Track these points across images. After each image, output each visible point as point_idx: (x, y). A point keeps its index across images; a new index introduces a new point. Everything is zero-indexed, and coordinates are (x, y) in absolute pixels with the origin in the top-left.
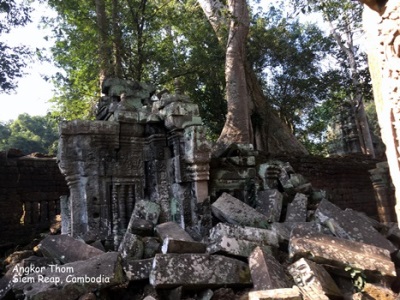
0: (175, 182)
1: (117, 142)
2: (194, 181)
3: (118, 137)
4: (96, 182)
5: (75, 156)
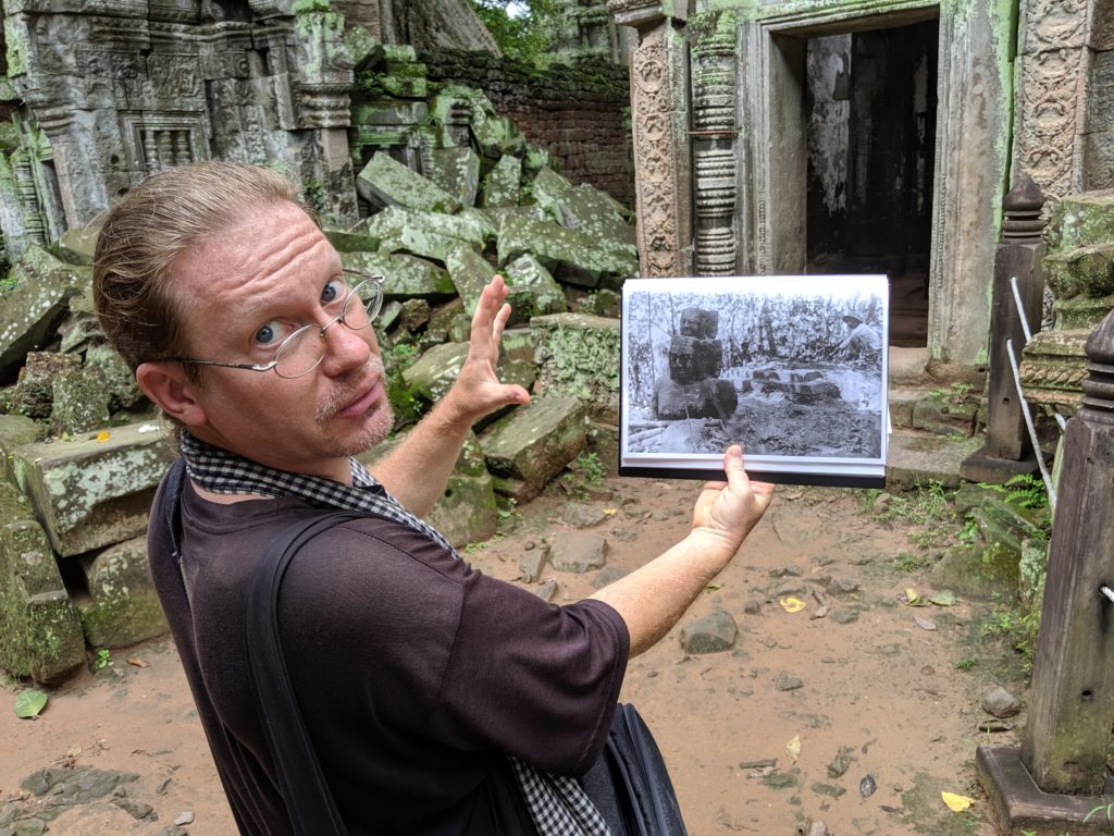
0: (279, 128)
1: (146, 35)
2: (321, 128)
3: (146, 23)
4: (113, 123)
5: (58, 64)
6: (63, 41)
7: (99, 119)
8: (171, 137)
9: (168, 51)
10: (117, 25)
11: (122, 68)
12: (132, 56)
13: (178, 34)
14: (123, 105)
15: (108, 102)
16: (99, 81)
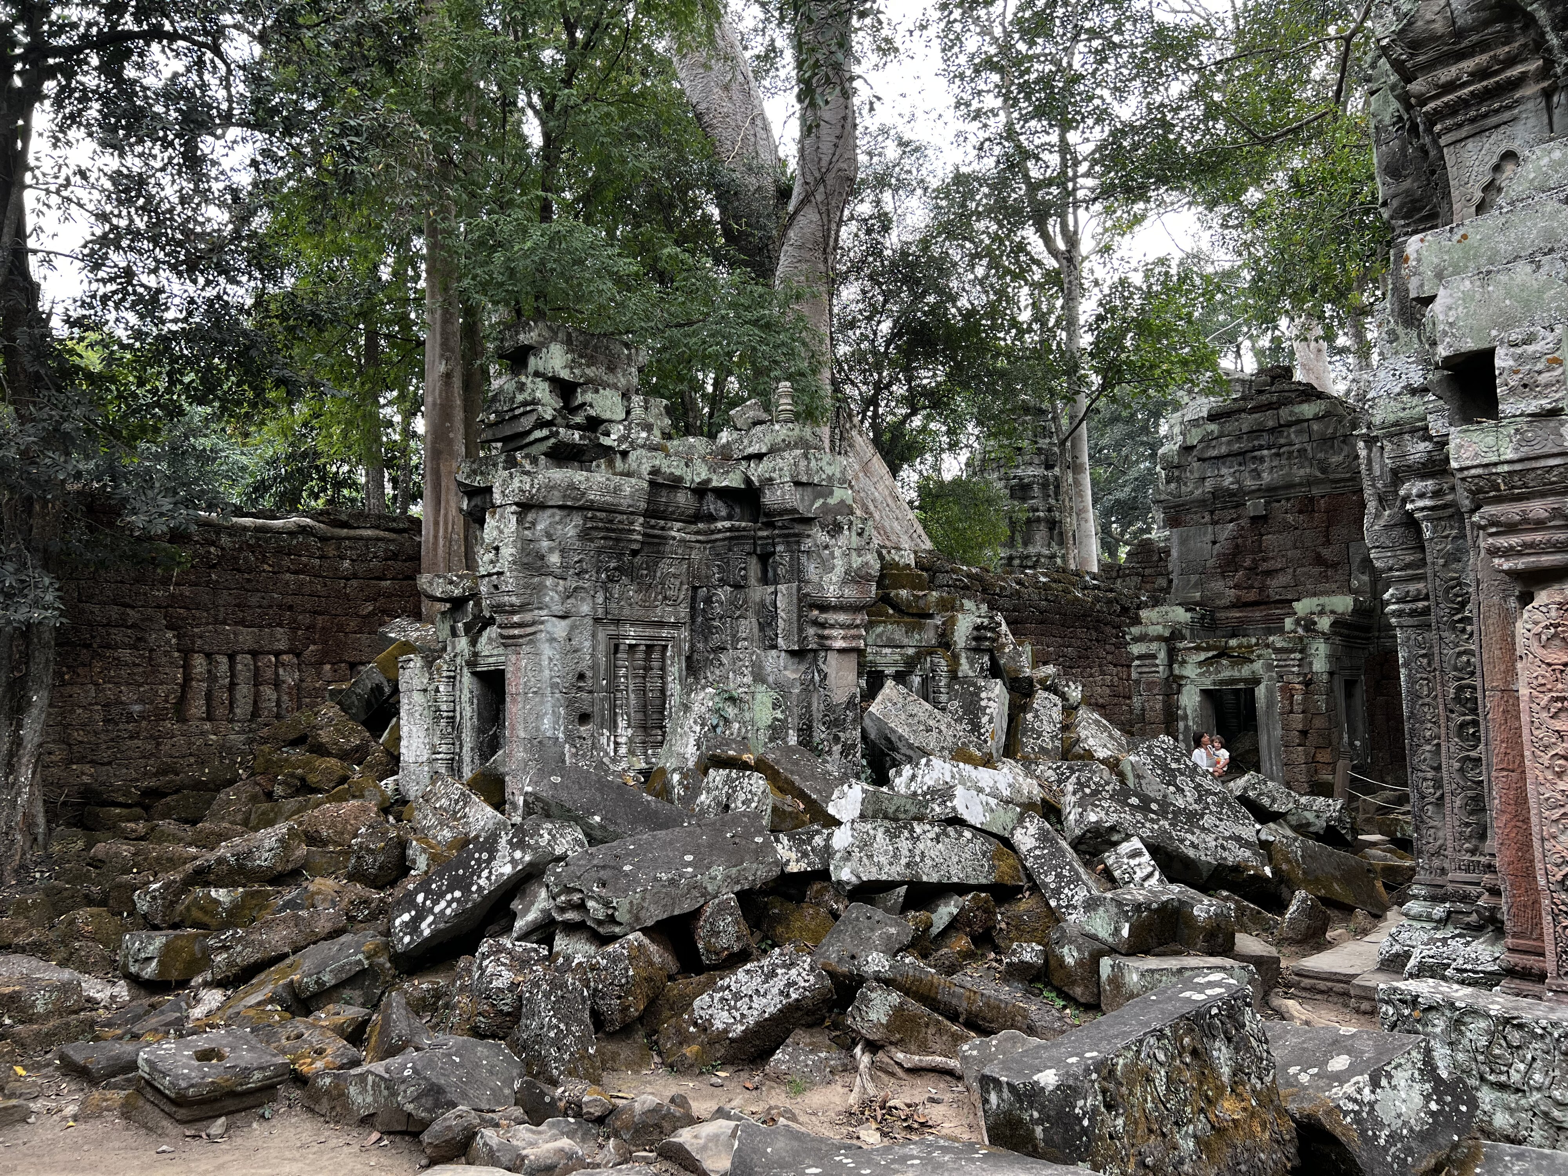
0: (775, 647)
1: (639, 533)
2: (828, 649)
3: (641, 520)
4: (587, 634)
5: (539, 563)
6: (550, 537)
7: (573, 628)
8: (646, 652)
9: (658, 552)
10: (611, 522)
11: (607, 570)
12: (620, 556)
13: (673, 534)
14: (600, 613)
15: (585, 608)
16: (580, 583)
